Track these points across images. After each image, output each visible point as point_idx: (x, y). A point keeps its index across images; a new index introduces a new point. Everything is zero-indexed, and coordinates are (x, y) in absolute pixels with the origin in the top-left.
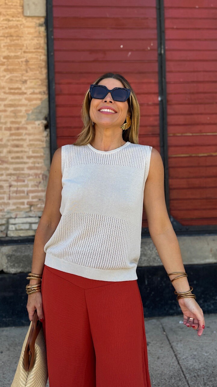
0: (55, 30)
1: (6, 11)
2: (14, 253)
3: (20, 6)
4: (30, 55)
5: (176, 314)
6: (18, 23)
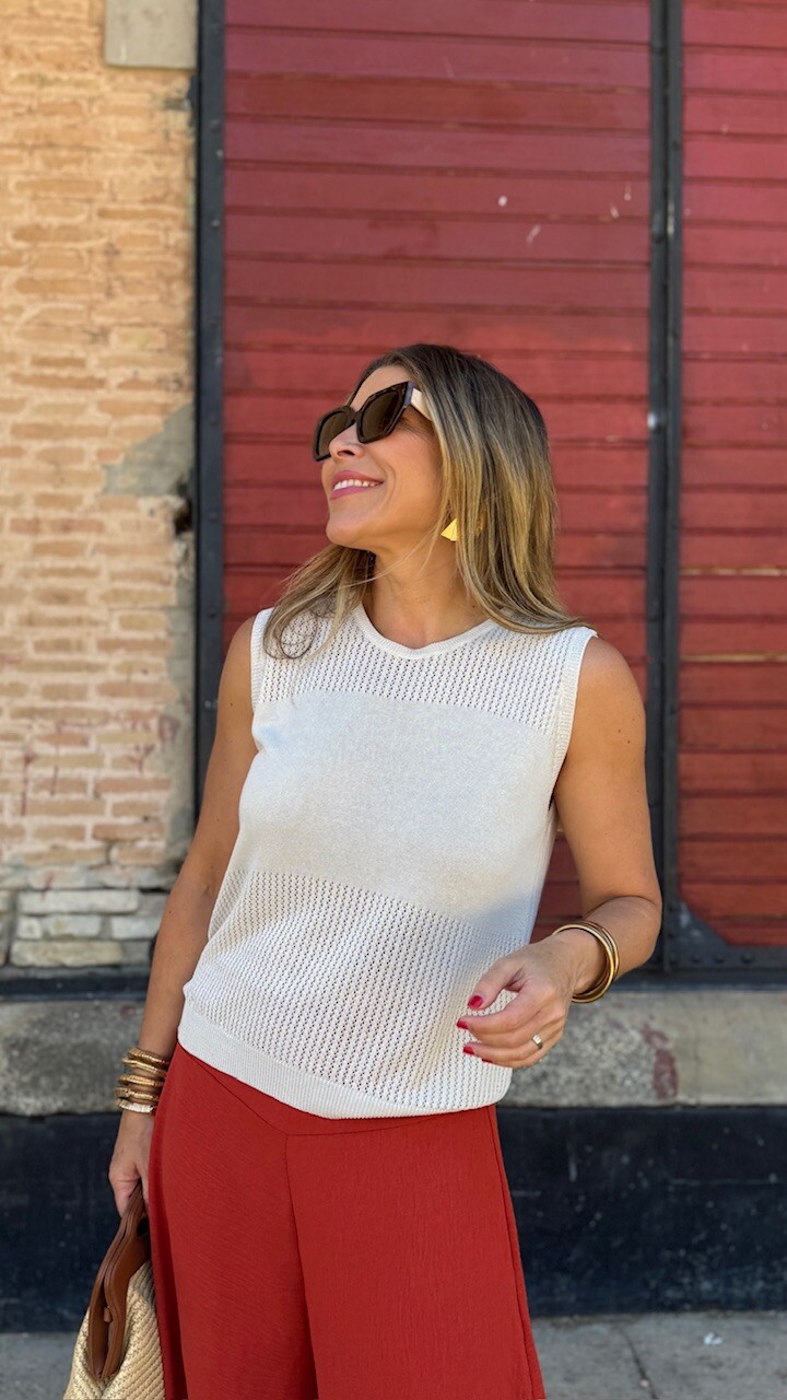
0: (230, 127)
1: (33, 43)
2: (36, 1032)
3: (91, 23)
4: (124, 227)
5: (688, 1306)
6: (81, 91)
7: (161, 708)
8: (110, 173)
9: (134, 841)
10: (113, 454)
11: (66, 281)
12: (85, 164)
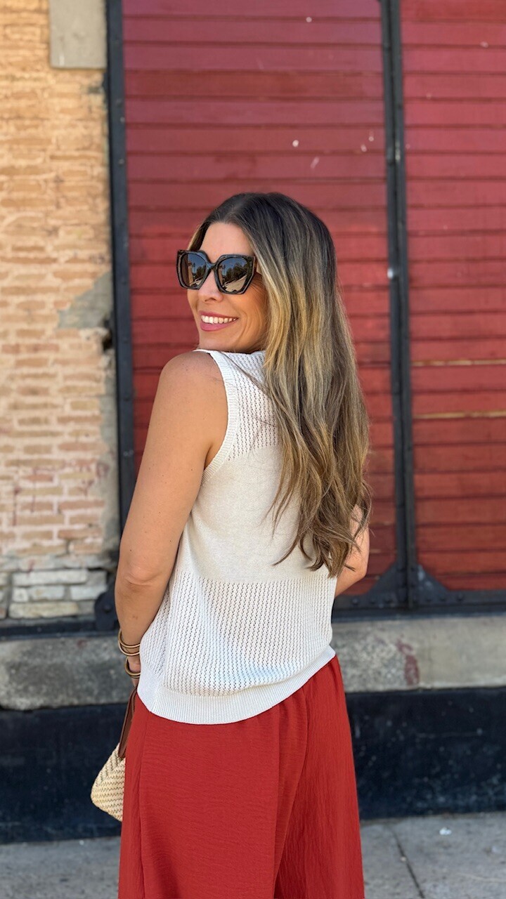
0: (128, 104)
2: (26, 658)
3: (42, 42)
4: (65, 166)
5: (431, 812)
6: (37, 84)
7: (98, 457)
8: (56, 133)
9: (83, 539)
10: (63, 303)
11: (31, 200)
12: (40, 129)
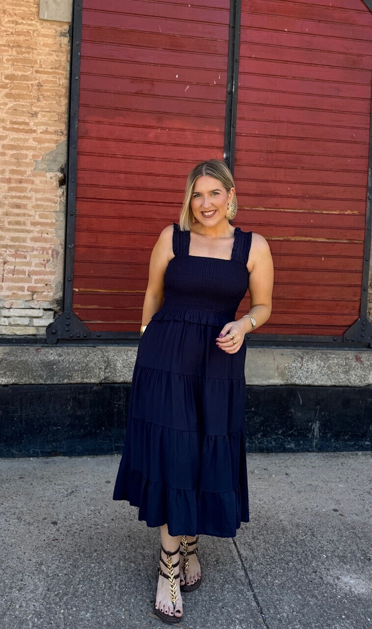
0: (83, 44)
1: (13, 9)
2: (6, 356)
3: (34, 3)
4: (44, 77)
6: (30, 28)
7: (53, 246)
8: (40, 57)
9: (42, 292)
10: (38, 156)
11: (23, 95)
12: (31, 54)
